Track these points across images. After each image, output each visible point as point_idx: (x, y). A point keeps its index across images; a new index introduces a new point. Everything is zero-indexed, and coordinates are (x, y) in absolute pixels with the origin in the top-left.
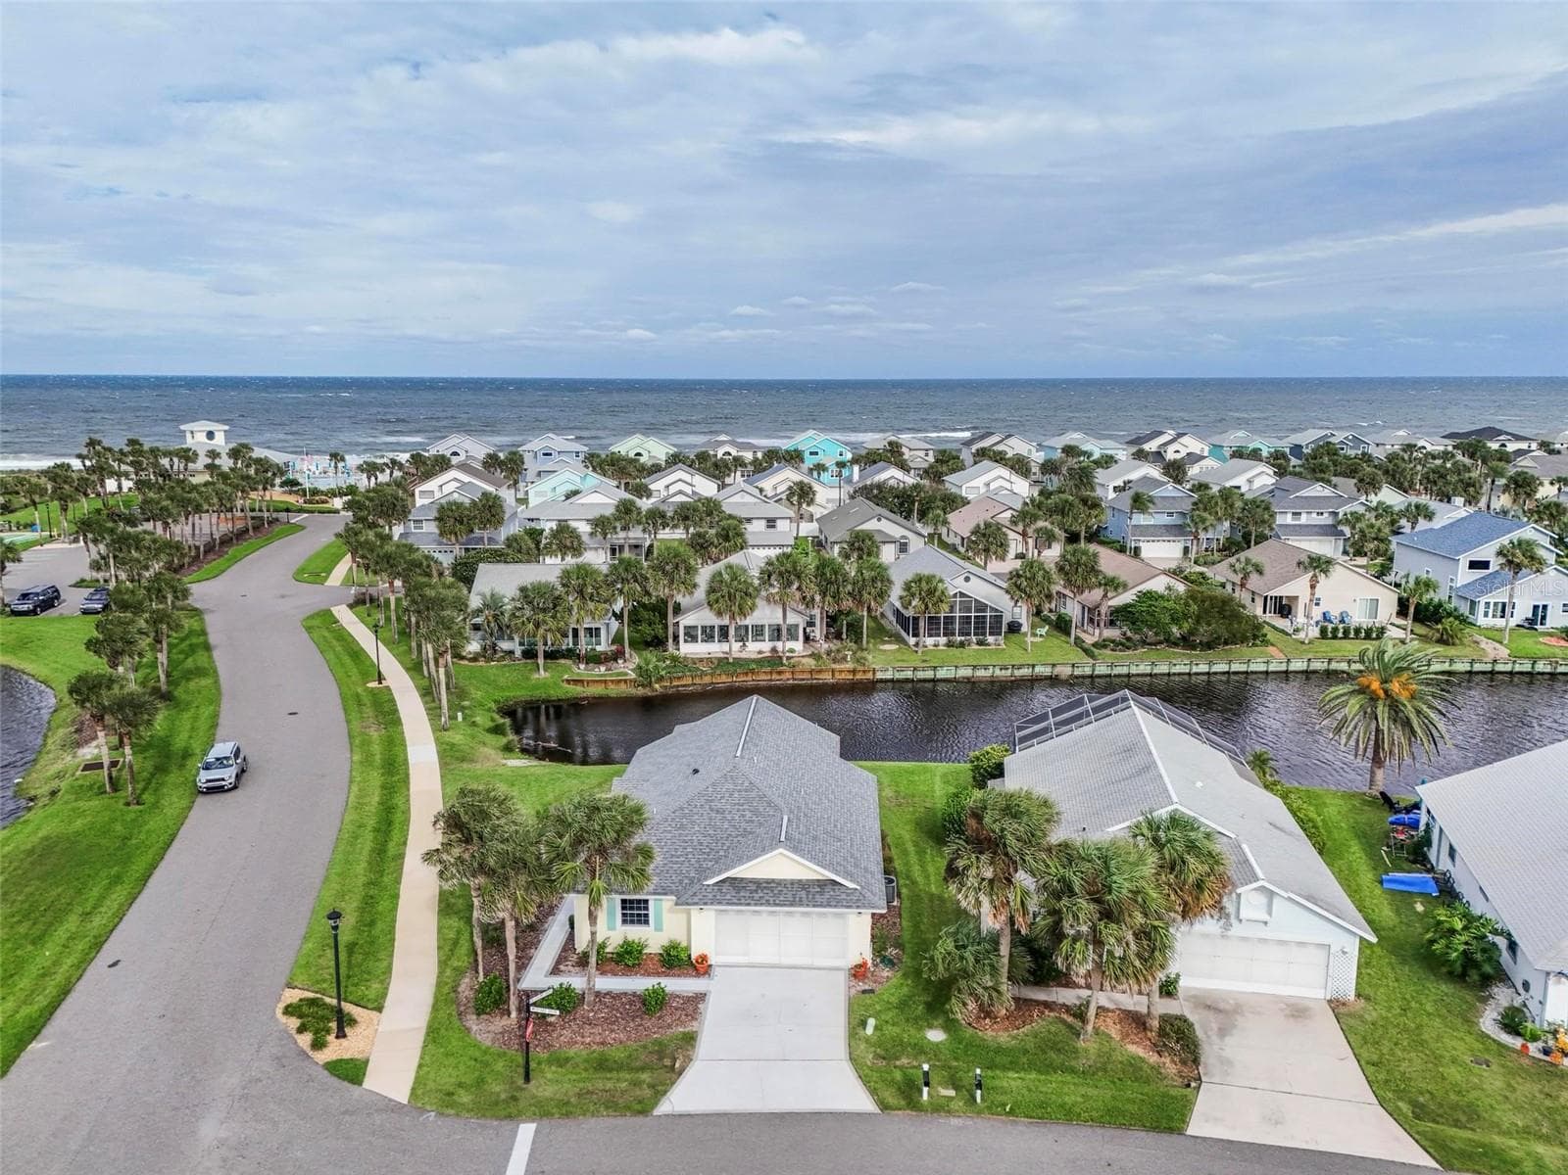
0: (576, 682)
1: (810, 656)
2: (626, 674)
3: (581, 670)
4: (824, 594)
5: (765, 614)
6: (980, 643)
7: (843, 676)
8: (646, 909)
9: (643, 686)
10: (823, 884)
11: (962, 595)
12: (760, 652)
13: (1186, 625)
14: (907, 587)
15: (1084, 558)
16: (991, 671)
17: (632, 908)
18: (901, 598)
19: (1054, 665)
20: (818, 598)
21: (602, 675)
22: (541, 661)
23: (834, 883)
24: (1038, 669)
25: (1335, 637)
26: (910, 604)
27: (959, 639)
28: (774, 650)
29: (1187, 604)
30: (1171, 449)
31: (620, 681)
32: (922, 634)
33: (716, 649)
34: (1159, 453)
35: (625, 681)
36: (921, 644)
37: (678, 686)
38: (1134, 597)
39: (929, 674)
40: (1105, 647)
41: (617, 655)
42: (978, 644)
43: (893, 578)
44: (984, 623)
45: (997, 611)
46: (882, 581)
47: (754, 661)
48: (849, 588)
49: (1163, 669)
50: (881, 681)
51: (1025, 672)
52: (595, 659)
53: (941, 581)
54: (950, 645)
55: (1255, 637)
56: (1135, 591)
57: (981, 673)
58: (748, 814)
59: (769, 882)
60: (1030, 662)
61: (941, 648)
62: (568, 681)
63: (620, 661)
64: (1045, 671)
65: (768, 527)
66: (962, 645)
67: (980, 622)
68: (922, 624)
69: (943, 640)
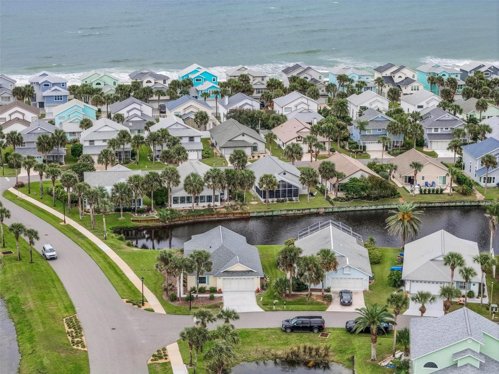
0: (136, 221)
1: (223, 208)
2: (155, 217)
3: (136, 216)
4: (229, 184)
5: (207, 192)
6: (290, 200)
7: (237, 215)
8: (205, 279)
9: (162, 222)
10: (249, 271)
11: (282, 181)
12: (204, 207)
13: (367, 191)
14: (262, 180)
15: (328, 166)
16: (294, 211)
17: (202, 279)
18: (259, 184)
19: (318, 208)
20: (227, 185)
21: (144, 218)
22: (122, 213)
23: (251, 271)
24: (311, 210)
25: (425, 193)
26: (262, 186)
27: (281, 199)
28: (209, 206)
29: (368, 183)
30: (397, 75)
31: (153, 220)
32: (267, 197)
33: (187, 206)
34: (391, 77)
35: (155, 220)
36: (267, 202)
37: (174, 221)
38: (349, 180)
39: (270, 214)
40: (338, 200)
41: (149, 210)
42: (289, 200)
43: (256, 176)
44: (292, 192)
45: (296, 187)
46: (252, 178)
47: (202, 210)
48: (239, 181)
49: (359, 208)
50: (252, 217)
51: (307, 211)
52: (141, 212)
53: (274, 177)
54: (278, 201)
55: (395, 194)
56: (349, 178)
57: (290, 212)
58: (228, 257)
59: (235, 271)
60: (308, 208)
61: (275, 203)
62: (133, 221)
63: (150, 212)
64: (315, 211)
65: (190, 140)
66: (283, 201)
67: (290, 192)
68: (267, 194)
69: (275, 199)
